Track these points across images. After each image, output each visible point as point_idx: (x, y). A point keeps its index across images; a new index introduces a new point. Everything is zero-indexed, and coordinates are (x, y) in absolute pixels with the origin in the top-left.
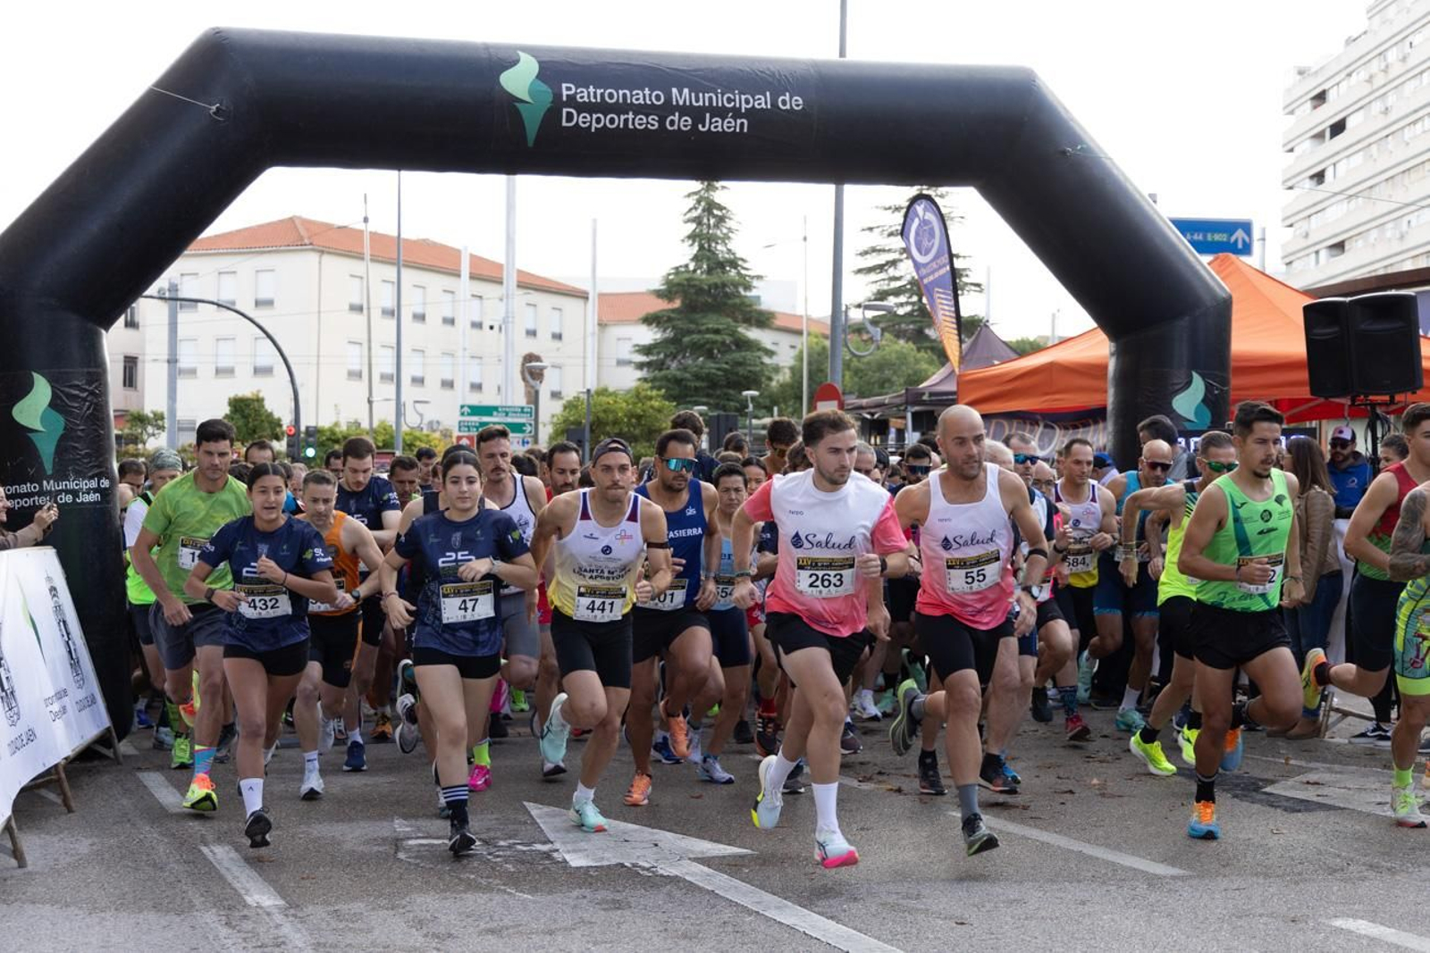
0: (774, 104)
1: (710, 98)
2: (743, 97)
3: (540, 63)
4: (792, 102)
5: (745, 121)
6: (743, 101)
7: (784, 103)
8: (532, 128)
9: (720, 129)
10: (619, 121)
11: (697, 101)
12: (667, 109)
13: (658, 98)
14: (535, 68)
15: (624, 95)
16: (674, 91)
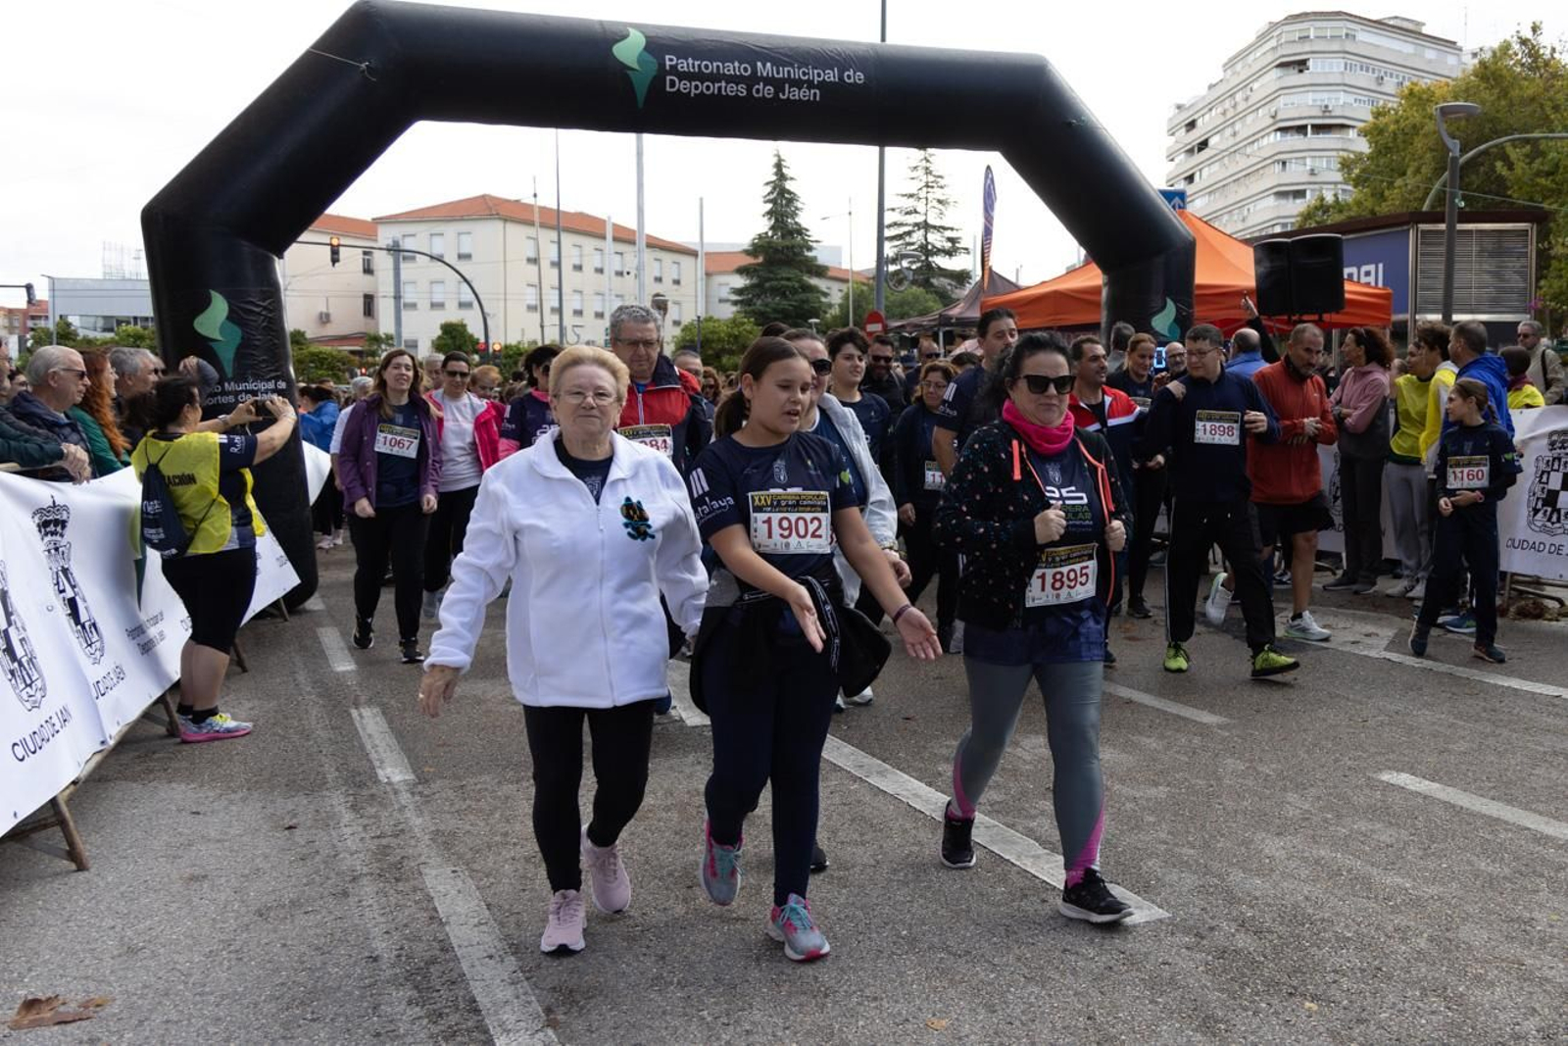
0: (841, 78)
1: (789, 72)
2: (816, 72)
3: (646, 37)
4: (855, 77)
5: (818, 92)
6: (815, 75)
7: (849, 77)
8: (641, 92)
9: (797, 97)
10: (714, 88)
11: (778, 73)
12: (753, 79)
13: (746, 70)
14: (642, 41)
15: (718, 67)
16: (759, 64)
